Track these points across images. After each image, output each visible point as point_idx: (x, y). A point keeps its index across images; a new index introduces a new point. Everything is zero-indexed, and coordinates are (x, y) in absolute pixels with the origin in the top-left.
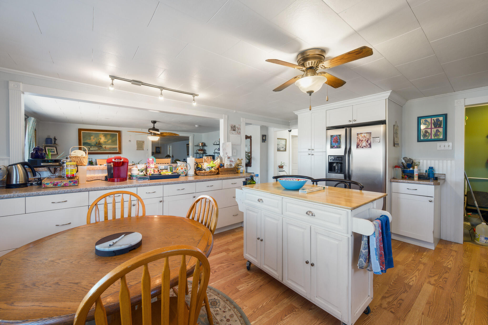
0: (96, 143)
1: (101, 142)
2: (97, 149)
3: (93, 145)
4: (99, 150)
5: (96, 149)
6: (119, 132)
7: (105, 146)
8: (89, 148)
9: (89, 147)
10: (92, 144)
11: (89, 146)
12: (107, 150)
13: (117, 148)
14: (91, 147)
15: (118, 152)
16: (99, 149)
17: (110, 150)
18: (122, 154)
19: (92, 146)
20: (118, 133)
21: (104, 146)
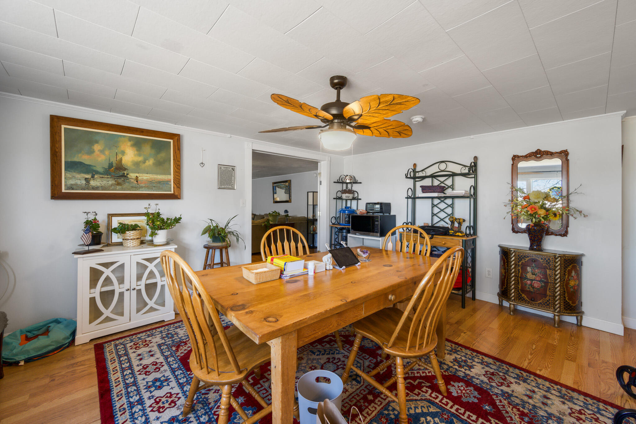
0: (111, 165)
1: (123, 162)
2: (112, 185)
3: (100, 169)
4: (118, 187)
5: (110, 183)
6: (176, 137)
7: (137, 175)
8: (86, 179)
9: (88, 176)
10: (94, 168)
11: (87, 172)
12: (142, 187)
13: (170, 181)
14: (93, 177)
15: (172, 192)
16: (119, 184)
17: (148, 188)
18: (182, 199)
19: (97, 172)
20: (172, 141)
21: (132, 175)
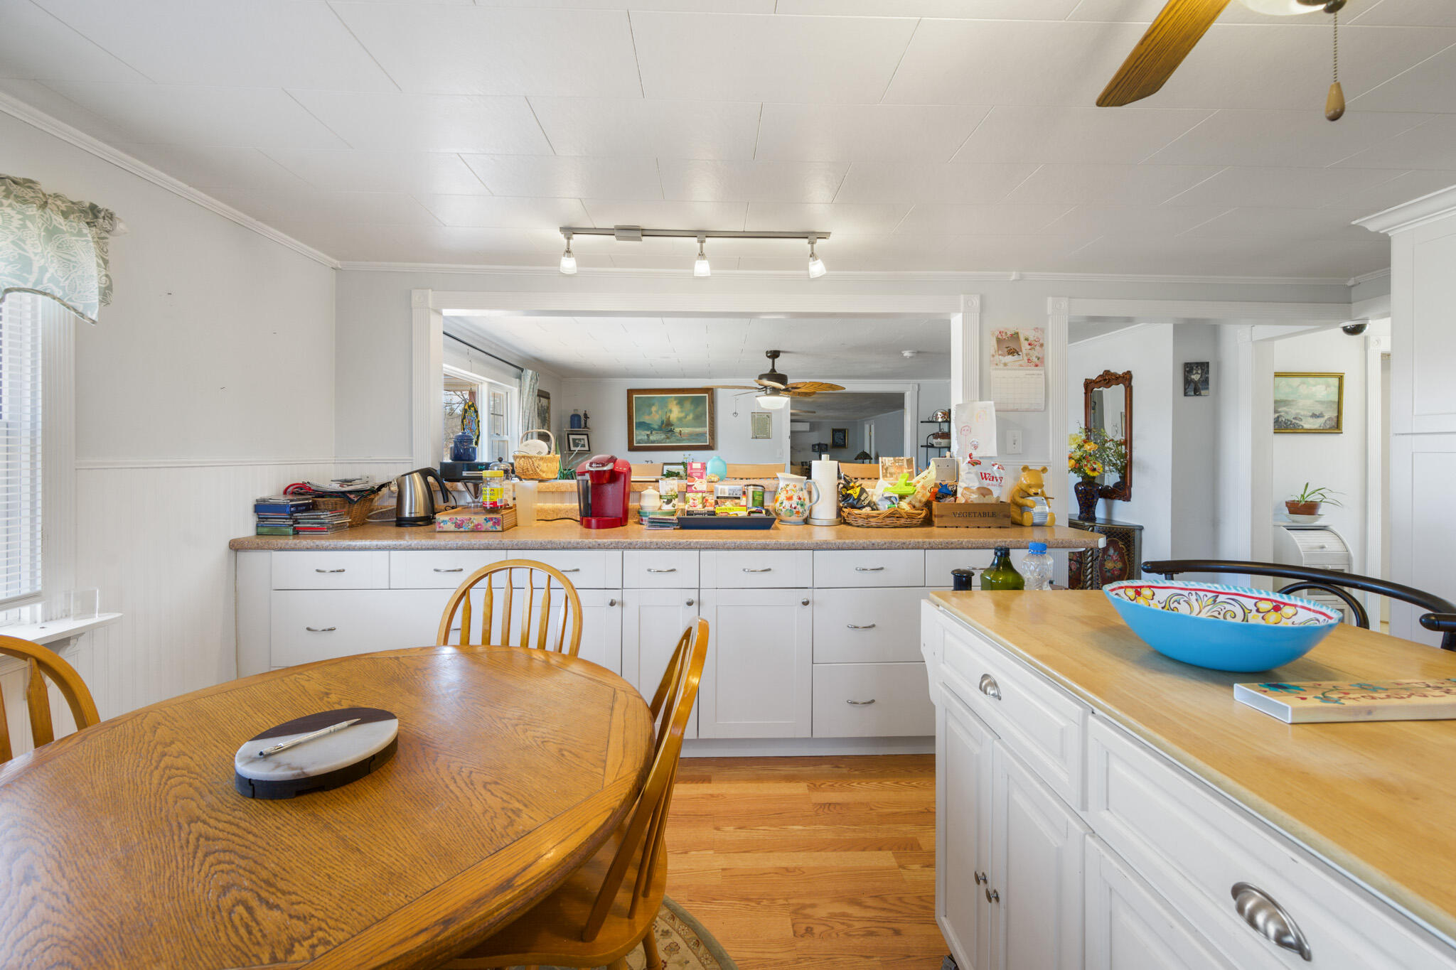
0: (663, 422)
1: (671, 419)
2: (664, 438)
3: (656, 427)
4: (668, 440)
5: (662, 437)
6: (710, 391)
7: (680, 429)
8: (647, 435)
9: (649, 433)
10: (652, 426)
11: (648, 430)
12: (684, 440)
13: (706, 433)
14: (651, 433)
15: (708, 444)
16: (668, 438)
17: (689, 440)
18: (717, 449)
19: (654, 429)
20: (707, 395)
21: (677, 430)
